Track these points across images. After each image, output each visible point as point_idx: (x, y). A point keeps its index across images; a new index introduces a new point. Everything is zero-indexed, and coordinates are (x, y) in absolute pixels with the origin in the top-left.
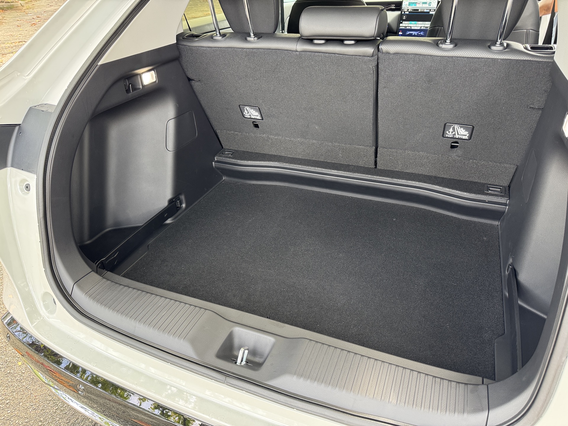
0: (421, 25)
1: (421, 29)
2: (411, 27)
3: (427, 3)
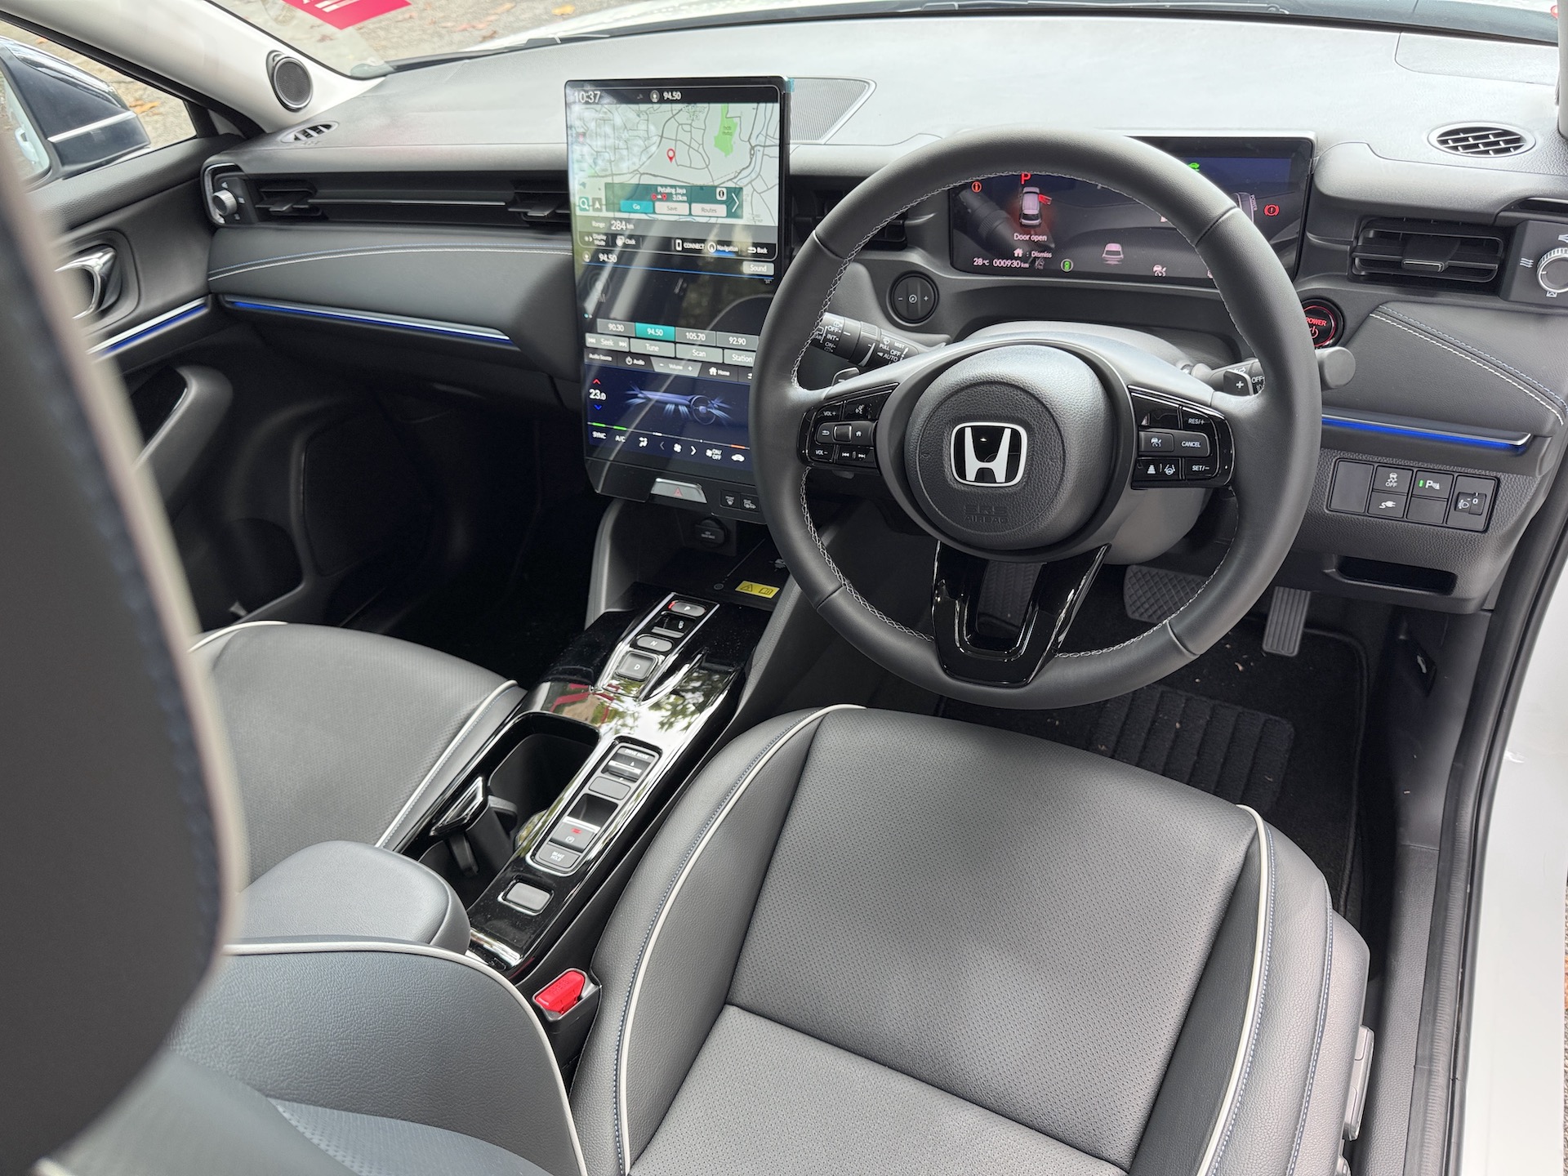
0: (702, 354)
1: (704, 376)
2: (646, 357)
3: (718, 198)
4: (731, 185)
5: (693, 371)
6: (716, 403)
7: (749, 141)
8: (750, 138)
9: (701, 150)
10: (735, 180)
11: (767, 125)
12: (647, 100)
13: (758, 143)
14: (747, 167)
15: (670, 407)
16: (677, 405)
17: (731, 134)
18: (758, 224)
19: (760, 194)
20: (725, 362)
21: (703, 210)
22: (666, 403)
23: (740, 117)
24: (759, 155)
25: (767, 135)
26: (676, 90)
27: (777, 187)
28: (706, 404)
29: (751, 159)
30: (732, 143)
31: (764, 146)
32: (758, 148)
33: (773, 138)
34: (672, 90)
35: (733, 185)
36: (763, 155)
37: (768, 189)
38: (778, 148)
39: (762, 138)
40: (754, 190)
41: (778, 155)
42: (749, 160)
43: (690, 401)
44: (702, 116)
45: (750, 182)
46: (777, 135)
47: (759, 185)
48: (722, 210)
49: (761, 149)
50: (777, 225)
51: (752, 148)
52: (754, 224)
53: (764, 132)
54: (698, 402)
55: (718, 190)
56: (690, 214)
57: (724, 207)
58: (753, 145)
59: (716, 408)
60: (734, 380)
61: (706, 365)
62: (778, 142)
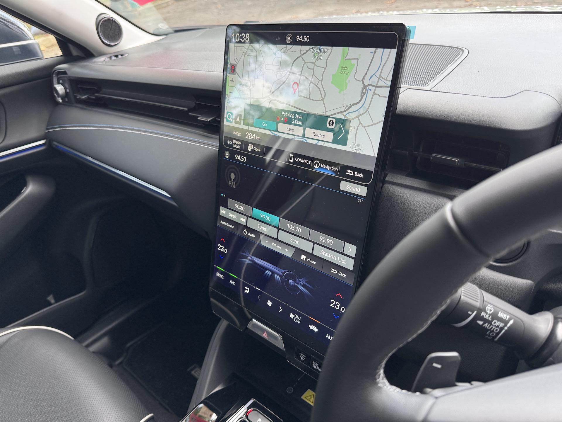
0: (297, 242)
1: (296, 259)
2: (257, 233)
3: (328, 126)
4: (340, 116)
5: (288, 253)
6: (302, 281)
7: (362, 80)
8: (364, 77)
9: (320, 85)
10: (345, 113)
11: (381, 68)
12: (283, 42)
13: (370, 83)
14: (357, 103)
15: (269, 273)
16: (273, 272)
17: (346, 73)
18: (358, 152)
19: (365, 127)
20: (314, 253)
21: (314, 134)
22: (267, 269)
23: (358, 59)
24: (370, 93)
25: (380, 76)
26: (307, 34)
27: (382, 124)
28: (295, 280)
29: (362, 97)
30: (347, 81)
31: (376, 87)
32: (370, 87)
33: (386, 80)
34: (303, 35)
35: (342, 117)
36: (374, 94)
37: (373, 124)
38: (388, 89)
39: (375, 79)
40: (360, 123)
41: (387, 95)
42: (360, 98)
43: (284, 273)
44: (325, 56)
45: (358, 117)
46: (390, 78)
47: (365, 120)
48: (329, 136)
49: (373, 88)
50: (376, 156)
51: (365, 87)
52: (355, 151)
53: (378, 74)
54: (289, 276)
55: (329, 119)
56: (304, 136)
57: (331, 134)
58: (366, 84)
59: (301, 285)
60: (319, 269)
61: (299, 251)
62: (389, 83)
